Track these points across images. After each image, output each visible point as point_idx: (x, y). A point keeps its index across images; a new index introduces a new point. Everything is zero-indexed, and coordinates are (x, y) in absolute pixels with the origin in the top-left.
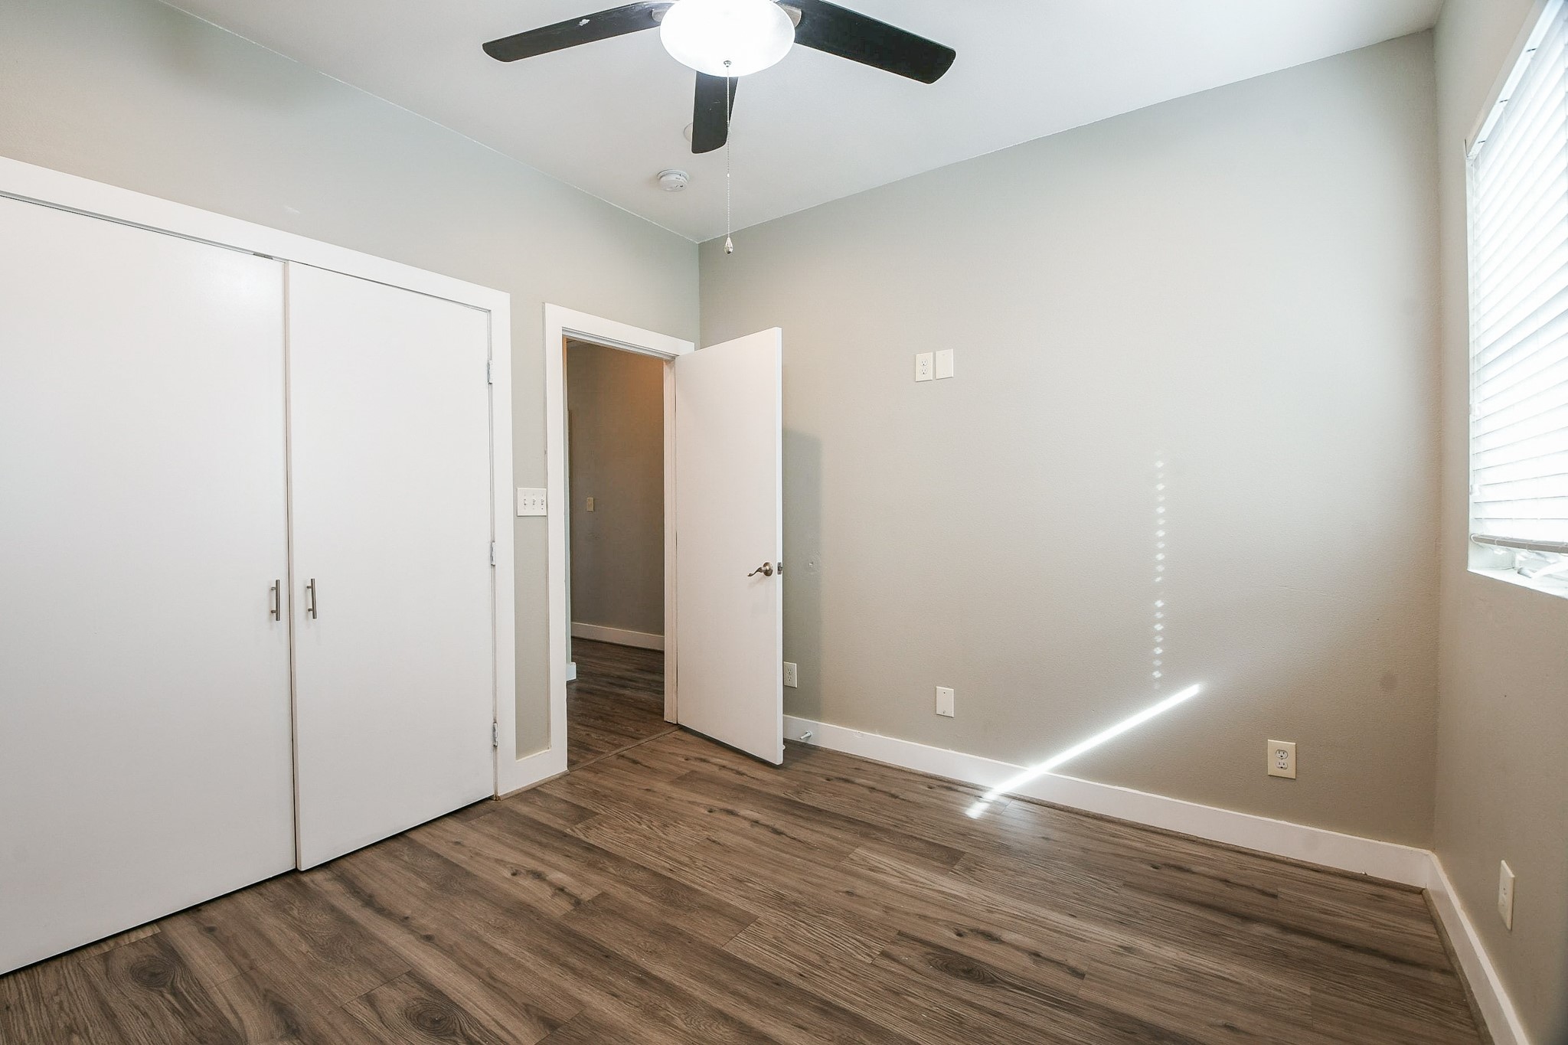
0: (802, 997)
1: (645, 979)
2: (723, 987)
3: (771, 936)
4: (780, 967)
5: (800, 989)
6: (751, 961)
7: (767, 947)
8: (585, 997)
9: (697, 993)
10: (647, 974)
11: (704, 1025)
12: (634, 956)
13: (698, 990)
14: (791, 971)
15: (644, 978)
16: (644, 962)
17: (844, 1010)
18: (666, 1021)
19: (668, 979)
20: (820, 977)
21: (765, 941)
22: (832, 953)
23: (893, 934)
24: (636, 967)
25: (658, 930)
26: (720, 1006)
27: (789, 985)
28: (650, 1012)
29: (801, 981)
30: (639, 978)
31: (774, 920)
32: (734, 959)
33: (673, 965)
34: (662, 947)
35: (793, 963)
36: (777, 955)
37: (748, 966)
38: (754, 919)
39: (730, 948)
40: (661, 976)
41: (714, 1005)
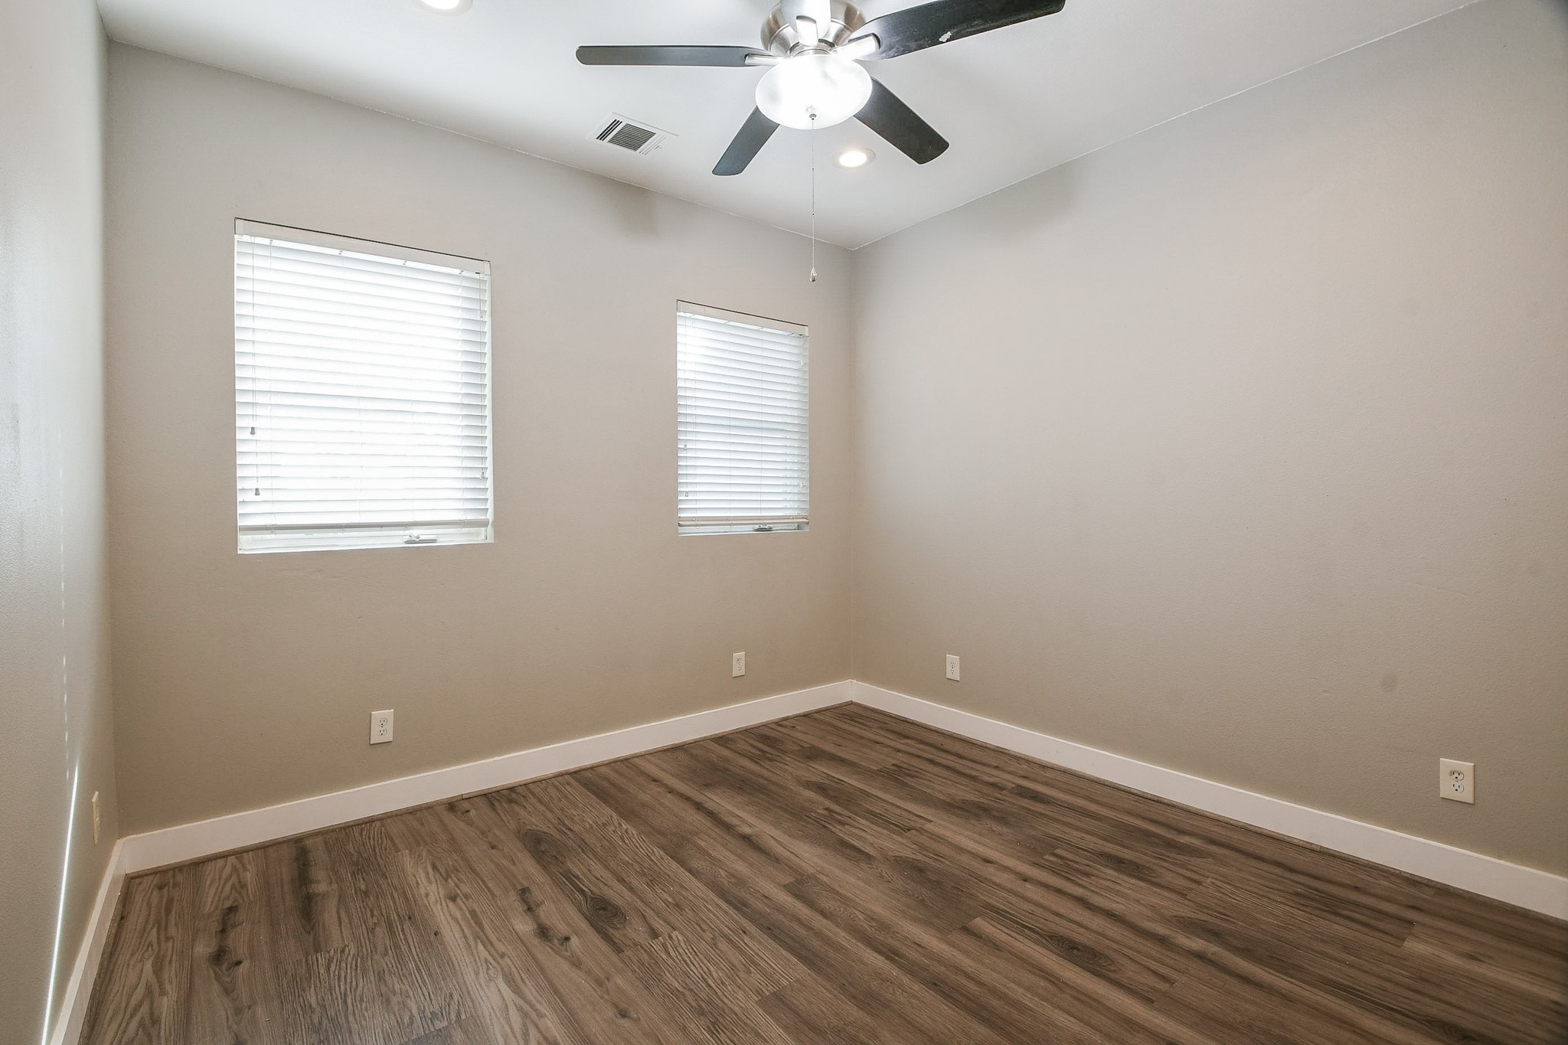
0: (755, 917)
1: (891, 955)
2: (819, 934)
3: (753, 975)
4: (760, 943)
5: (752, 922)
6: (784, 952)
7: (762, 964)
8: (945, 947)
9: (843, 934)
10: (888, 958)
11: (840, 911)
12: (906, 980)
13: (841, 936)
14: (752, 937)
15: (893, 956)
16: (895, 972)
17: (726, 902)
18: (871, 918)
19: (869, 951)
20: (728, 928)
21: (763, 972)
22: (703, 945)
23: (628, 953)
24: (901, 967)
25: (881, 1008)
26: (824, 921)
27: (760, 927)
28: (884, 927)
29: (748, 928)
30: (897, 955)
31: (740, 995)
32: (800, 957)
33: (862, 962)
34: (875, 985)
35: (746, 944)
36: (757, 955)
37: (790, 949)
38: (764, 1002)
39: (801, 970)
40: (876, 955)
41: (829, 922)
